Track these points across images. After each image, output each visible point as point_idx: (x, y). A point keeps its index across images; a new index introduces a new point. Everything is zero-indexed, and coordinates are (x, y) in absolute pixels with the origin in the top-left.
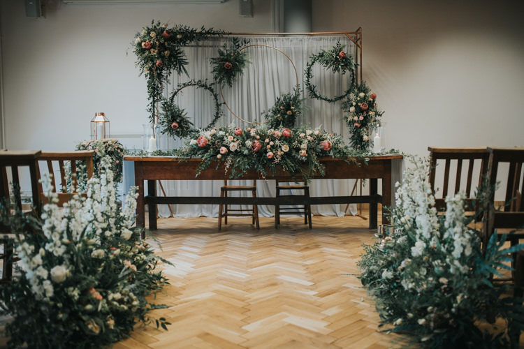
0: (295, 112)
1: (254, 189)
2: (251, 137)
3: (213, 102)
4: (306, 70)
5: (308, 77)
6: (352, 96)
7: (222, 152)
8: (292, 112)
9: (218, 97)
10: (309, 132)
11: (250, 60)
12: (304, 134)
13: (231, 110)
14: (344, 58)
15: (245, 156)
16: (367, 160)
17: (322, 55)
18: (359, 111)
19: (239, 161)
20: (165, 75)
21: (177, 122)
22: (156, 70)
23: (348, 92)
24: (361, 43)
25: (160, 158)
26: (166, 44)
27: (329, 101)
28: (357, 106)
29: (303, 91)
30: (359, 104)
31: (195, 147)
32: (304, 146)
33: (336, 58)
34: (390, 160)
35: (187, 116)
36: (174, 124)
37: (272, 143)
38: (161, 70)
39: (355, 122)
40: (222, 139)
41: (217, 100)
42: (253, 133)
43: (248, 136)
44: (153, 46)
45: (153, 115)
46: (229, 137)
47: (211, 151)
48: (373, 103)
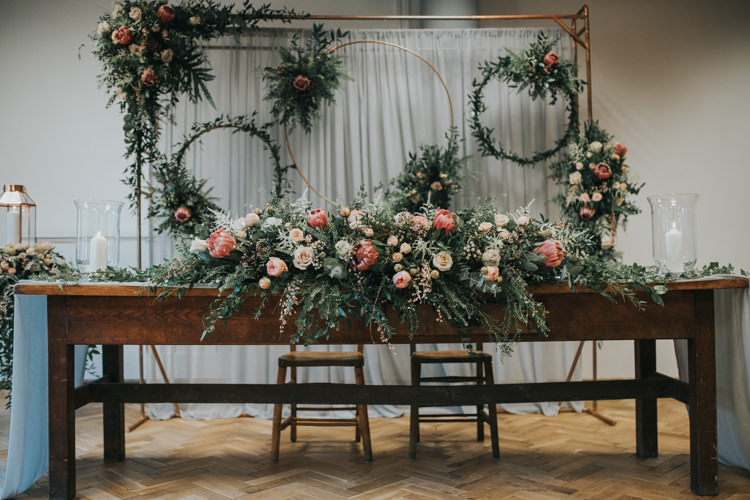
0: (449, 186)
1: (358, 363)
2: (349, 231)
3: (270, 163)
4: (472, 95)
5: (477, 109)
6: (573, 149)
7: (273, 272)
8: (443, 185)
9: (281, 154)
10: (501, 219)
11: (349, 74)
12: (489, 225)
13: (308, 183)
14: (555, 66)
15: (334, 281)
16: (660, 290)
17: (506, 62)
18: (591, 181)
19: (318, 296)
20: (164, 104)
21: (189, 207)
22: (142, 92)
23: (563, 143)
24: (588, 38)
25: (111, 288)
26: (165, 34)
27: (522, 162)
28: (585, 172)
29: (463, 140)
30: (592, 166)
31: (203, 257)
32: (491, 254)
33: (538, 67)
34: (711, 291)
35: (212, 194)
36: (181, 210)
37: (406, 247)
38: (154, 93)
39: (582, 205)
40: (273, 237)
41: (278, 159)
42: (355, 222)
43: (342, 228)
44: (134, 38)
45: (138, 193)
46: (292, 232)
47: (243, 269)
48: (620, 165)
